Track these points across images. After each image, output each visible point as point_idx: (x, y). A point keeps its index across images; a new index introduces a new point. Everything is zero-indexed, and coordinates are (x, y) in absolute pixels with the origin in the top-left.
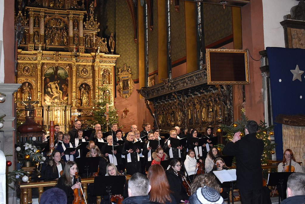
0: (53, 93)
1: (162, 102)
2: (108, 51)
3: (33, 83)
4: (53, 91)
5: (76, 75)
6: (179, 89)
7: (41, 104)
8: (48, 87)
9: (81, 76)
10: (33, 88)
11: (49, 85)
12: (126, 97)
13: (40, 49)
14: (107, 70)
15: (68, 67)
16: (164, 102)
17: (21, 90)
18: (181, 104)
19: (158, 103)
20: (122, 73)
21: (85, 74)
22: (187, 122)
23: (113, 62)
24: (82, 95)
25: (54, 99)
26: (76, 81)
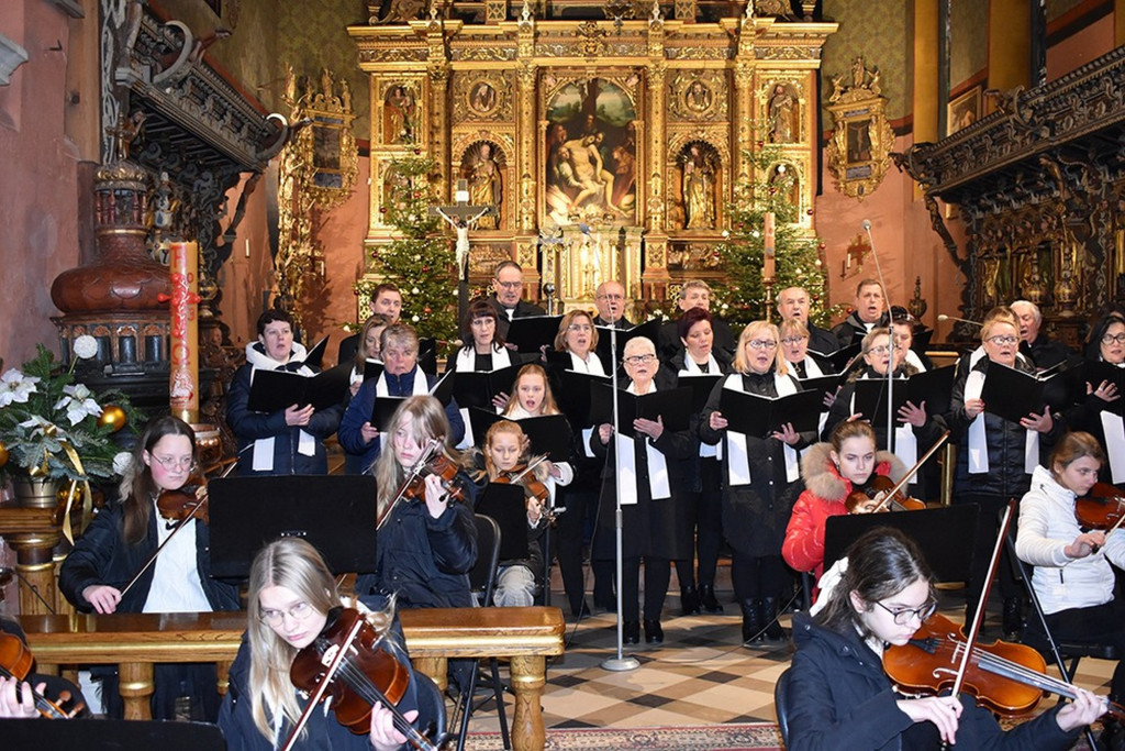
0: (581, 182)
1: (1000, 203)
2: (790, 12)
3: (507, 145)
4: (579, 173)
5: (666, 108)
6: (1073, 132)
7: (536, 223)
8: (561, 160)
9: (685, 112)
10: (507, 163)
11: (564, 150)
12: (861, 191)
13: (526, 12)
14: (788, 88)
15: (634, 80)
16: (1008, 203)
17: (464, 171)
18: (1084, 207)
19: (983, 209)
20: (844, 96)
21: (699, 107)
22: (1106, 289)
23: (810, 55)
24: (688, 186)
25: (583, 204)
26: (665, 132)
